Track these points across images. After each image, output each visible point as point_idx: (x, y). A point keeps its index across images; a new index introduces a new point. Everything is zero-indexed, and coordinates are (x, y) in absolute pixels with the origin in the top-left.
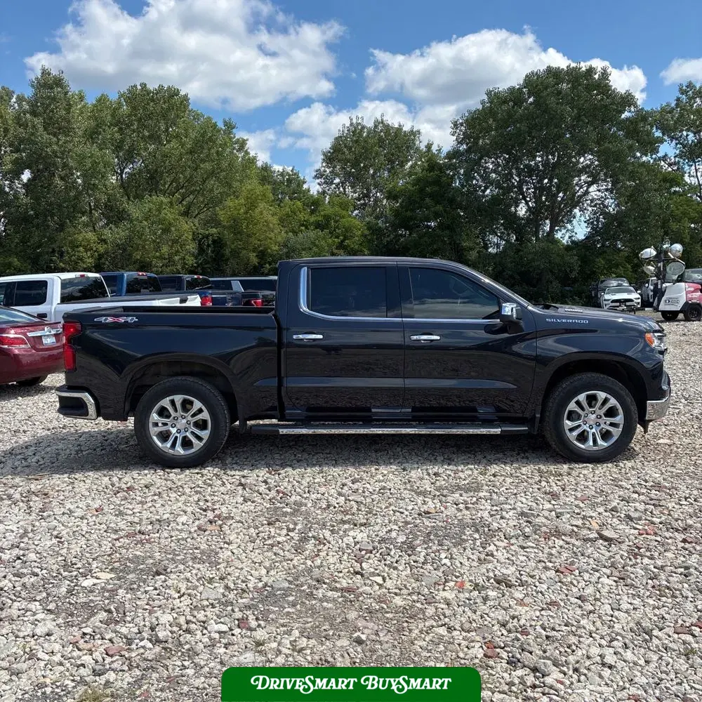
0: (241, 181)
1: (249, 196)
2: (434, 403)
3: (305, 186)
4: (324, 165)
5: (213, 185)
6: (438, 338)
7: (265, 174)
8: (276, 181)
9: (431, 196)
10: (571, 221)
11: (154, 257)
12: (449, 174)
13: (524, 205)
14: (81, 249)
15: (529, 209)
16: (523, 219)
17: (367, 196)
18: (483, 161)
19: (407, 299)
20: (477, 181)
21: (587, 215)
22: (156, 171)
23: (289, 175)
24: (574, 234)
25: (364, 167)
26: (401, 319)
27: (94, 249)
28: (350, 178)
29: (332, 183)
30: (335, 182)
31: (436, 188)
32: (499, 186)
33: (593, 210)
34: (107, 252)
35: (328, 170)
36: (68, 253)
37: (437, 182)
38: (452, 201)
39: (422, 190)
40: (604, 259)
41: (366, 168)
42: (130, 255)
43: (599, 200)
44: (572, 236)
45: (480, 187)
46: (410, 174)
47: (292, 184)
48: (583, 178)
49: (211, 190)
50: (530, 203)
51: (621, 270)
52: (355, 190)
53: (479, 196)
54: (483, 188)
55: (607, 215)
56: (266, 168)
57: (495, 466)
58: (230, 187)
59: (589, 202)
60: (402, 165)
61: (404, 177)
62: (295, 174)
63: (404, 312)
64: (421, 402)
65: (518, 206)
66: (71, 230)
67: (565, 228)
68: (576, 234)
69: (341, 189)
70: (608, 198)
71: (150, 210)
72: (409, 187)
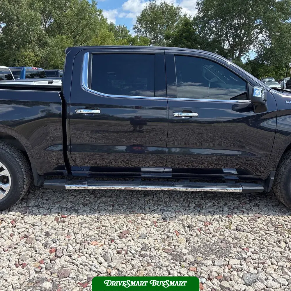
0: (100, 30)
1: (103, 36)
2: (189, 165)
3: (129, 33)
4: (137, 23)
5: (87, 31)
6: (196, 114)
7: (111, 28)
8: (116, 31)
9: (185, 38)
10: (248, 51)
11: (59, 64)
12: (194, 28)
13: (228, 43)
14: (27, 59)
15: (230, 45)
16: (227, 49)
17: (156, 37)
18: (210, 22)
19: (172, 82)
20: (207, 31)
21: (256, 49)
22: (61, 23)
23: (122, 28)
24: (249, 57)
25: (155, 24)
26: (165, 98)
27: (33, 59)
28: (149, 29)
29: (141, 32)
30: (142, 31)
31: (188, 34)
32: (216, 34)
33: (259, 46)
34: (39, 61)
35: (139, 26)
36: (21, 61)
37: (188, 31)
38: (195, 40)
39: (181, 35)
40: (263, 69)
41: (156, 25)
42: (49, 62)
43: (262, 41)
44: (248, 58)
45: (208, 34)
46: (176, 28)
47: (124, 32)
48: (255, 31)
49: (86, 34)
50: (230, 42)
51: (270, 74)
52: (151, 35)
53: (207, 38)
54: (209, 35)
55: (265, 48)
56: (112, 25)
57: (236, 216)
58: (95, 32)
59: (257, 42)
60: (173, 23)
61: (173, 29)
62: (125, 28)
63: (169, 92)
64: (179, 164)
65: (224, 44)
66: (23, 50)
67: (245, 54)
68: (250, 57)
69: (145, 34)
70: (267, 40)
71: (57, 42)
72: (176, 33)
